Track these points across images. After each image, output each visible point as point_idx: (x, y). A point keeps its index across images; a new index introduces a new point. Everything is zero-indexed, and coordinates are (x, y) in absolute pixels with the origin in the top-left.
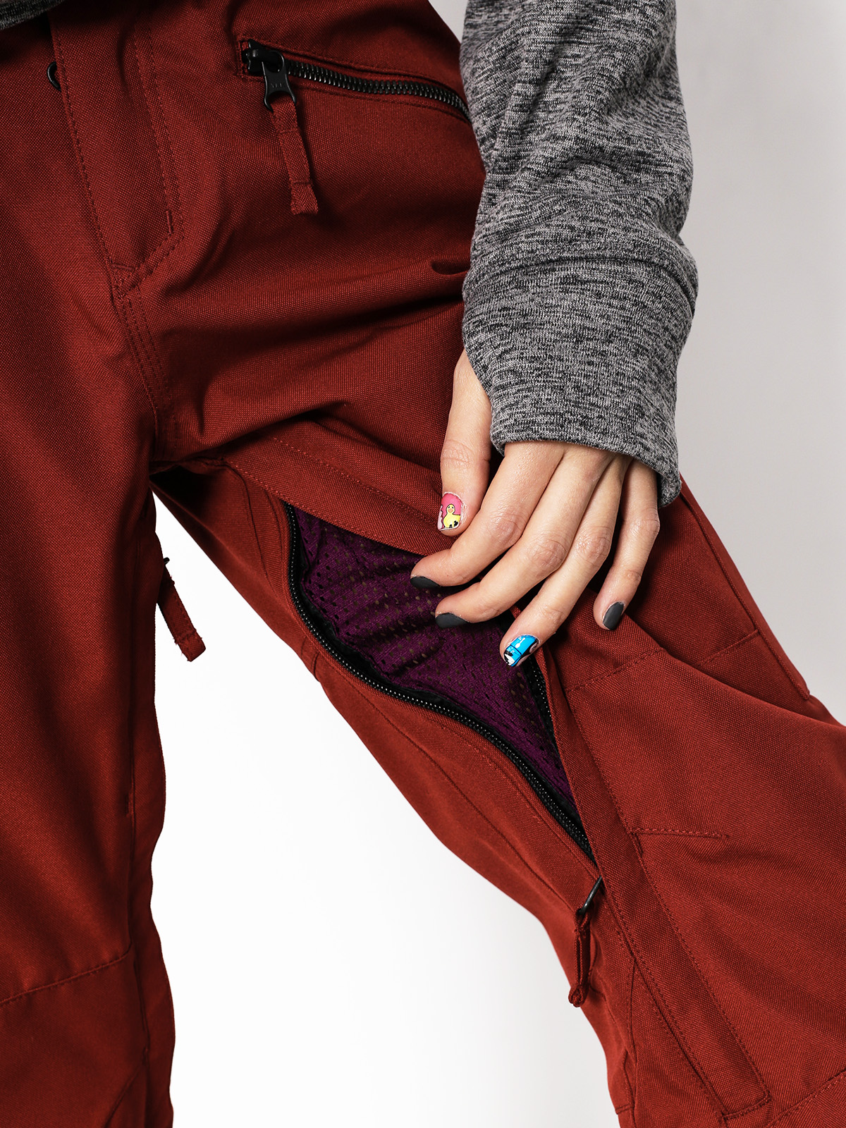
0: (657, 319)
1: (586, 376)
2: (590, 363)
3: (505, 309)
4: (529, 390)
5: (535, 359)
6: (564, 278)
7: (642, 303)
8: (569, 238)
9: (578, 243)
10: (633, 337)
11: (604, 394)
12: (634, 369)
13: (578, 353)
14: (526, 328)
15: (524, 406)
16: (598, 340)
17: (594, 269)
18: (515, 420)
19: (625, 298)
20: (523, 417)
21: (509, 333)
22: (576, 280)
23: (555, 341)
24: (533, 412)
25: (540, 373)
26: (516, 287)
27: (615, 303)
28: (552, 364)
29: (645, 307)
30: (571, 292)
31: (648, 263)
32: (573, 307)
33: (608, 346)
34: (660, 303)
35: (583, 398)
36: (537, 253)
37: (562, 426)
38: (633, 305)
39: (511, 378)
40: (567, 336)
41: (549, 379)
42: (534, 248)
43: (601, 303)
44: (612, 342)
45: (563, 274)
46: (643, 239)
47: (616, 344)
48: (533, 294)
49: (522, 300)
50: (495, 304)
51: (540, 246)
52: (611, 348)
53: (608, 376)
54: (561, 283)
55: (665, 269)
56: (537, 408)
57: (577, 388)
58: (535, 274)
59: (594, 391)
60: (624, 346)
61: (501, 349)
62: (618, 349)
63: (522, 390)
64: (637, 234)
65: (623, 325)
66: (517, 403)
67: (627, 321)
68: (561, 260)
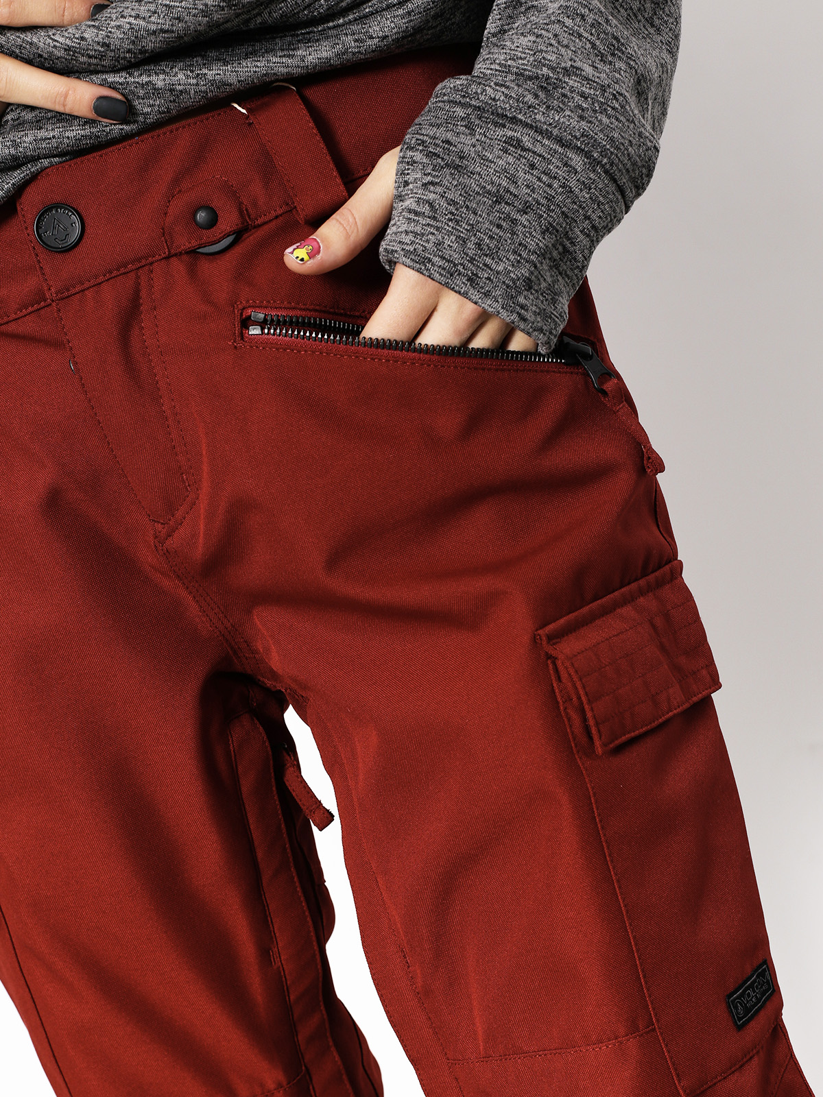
0: (580, 206)
1: (491, 238)
2: (499, 226)
3: (448, 142)
4: (438, 229)
5: (452, 202)
6: (509, 138)
7: (570, 187)
8: (530, 103)
9: (536, 111)
10: (548, 215)
11: (500, 259)
12: (537, 244)
13: (492, 212)
14: (457, 170)
15: (428, 241)
16: (515, 207)
17: (538, 141)
18: (415, 249)
19: (555, 178)
20: (423, 251)
21: (442, 167)
22: (518, 144)
23: (478, 193)
24: (433, 251)
25: (453, 218)
26: (466, 126)
27: (545, 178)
28: (465, 214)
29: (571, 192)
30: (510, 154)
31: (588, 155)
32: (505, 168)
33: (521, 216)
34: (588, 193)
35: (480, 257)
36: (498, 103)
37: (451, 275)
38: (561, 186)
39: (426, 209)
40: (489, 192)
41: (458, 227)
42: (497, 98)
43: (532, 174)
44: (526, 214)
45: (510, 133)
46: (593, 131)
47: (531, 216)
48: (477, 140)
49: (466, 142)
50: (441, 133)
51: (502, 98)
52: (524, 219)
53: (510, 243)
54: (505, 142)
55: (603, 166)
56: (437, 250)
57: (479, 245)
58: (486, 122)
59: (492, 254)
60: (536, 221)
61: (429, 178)
62: (530, 222)
63: (432, 226)
64: (589, 125)
65: (544, 201)
66: (423, 235)
67: (550, 199)
68: (514, 120)
